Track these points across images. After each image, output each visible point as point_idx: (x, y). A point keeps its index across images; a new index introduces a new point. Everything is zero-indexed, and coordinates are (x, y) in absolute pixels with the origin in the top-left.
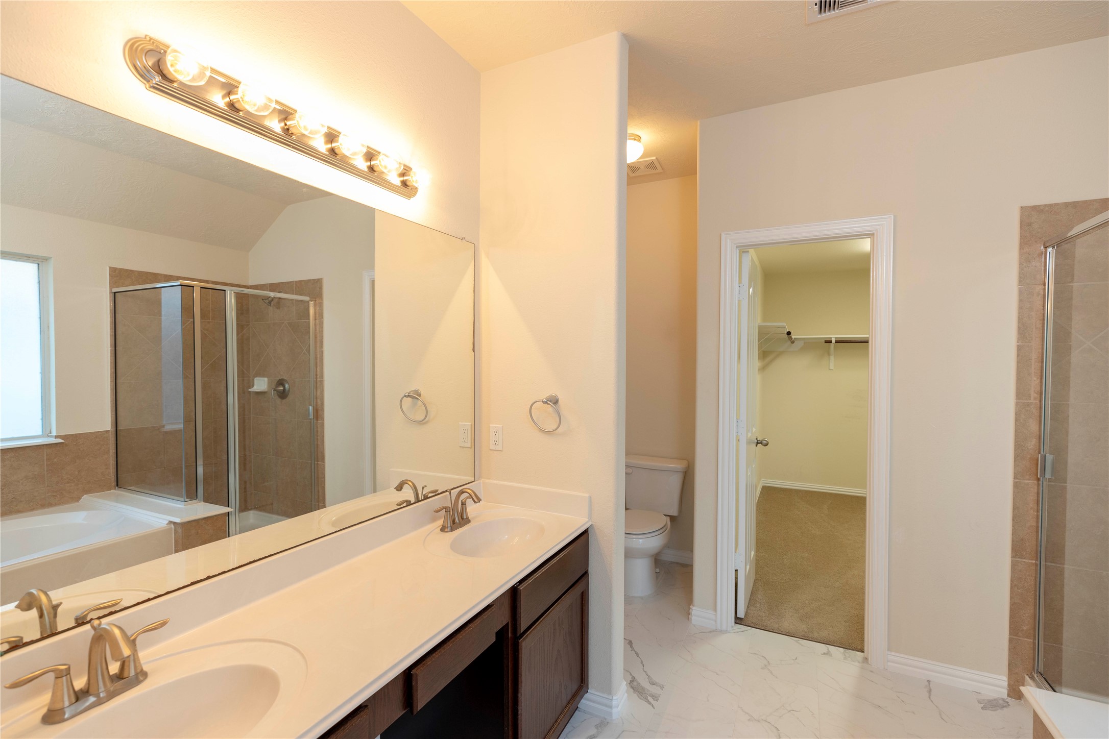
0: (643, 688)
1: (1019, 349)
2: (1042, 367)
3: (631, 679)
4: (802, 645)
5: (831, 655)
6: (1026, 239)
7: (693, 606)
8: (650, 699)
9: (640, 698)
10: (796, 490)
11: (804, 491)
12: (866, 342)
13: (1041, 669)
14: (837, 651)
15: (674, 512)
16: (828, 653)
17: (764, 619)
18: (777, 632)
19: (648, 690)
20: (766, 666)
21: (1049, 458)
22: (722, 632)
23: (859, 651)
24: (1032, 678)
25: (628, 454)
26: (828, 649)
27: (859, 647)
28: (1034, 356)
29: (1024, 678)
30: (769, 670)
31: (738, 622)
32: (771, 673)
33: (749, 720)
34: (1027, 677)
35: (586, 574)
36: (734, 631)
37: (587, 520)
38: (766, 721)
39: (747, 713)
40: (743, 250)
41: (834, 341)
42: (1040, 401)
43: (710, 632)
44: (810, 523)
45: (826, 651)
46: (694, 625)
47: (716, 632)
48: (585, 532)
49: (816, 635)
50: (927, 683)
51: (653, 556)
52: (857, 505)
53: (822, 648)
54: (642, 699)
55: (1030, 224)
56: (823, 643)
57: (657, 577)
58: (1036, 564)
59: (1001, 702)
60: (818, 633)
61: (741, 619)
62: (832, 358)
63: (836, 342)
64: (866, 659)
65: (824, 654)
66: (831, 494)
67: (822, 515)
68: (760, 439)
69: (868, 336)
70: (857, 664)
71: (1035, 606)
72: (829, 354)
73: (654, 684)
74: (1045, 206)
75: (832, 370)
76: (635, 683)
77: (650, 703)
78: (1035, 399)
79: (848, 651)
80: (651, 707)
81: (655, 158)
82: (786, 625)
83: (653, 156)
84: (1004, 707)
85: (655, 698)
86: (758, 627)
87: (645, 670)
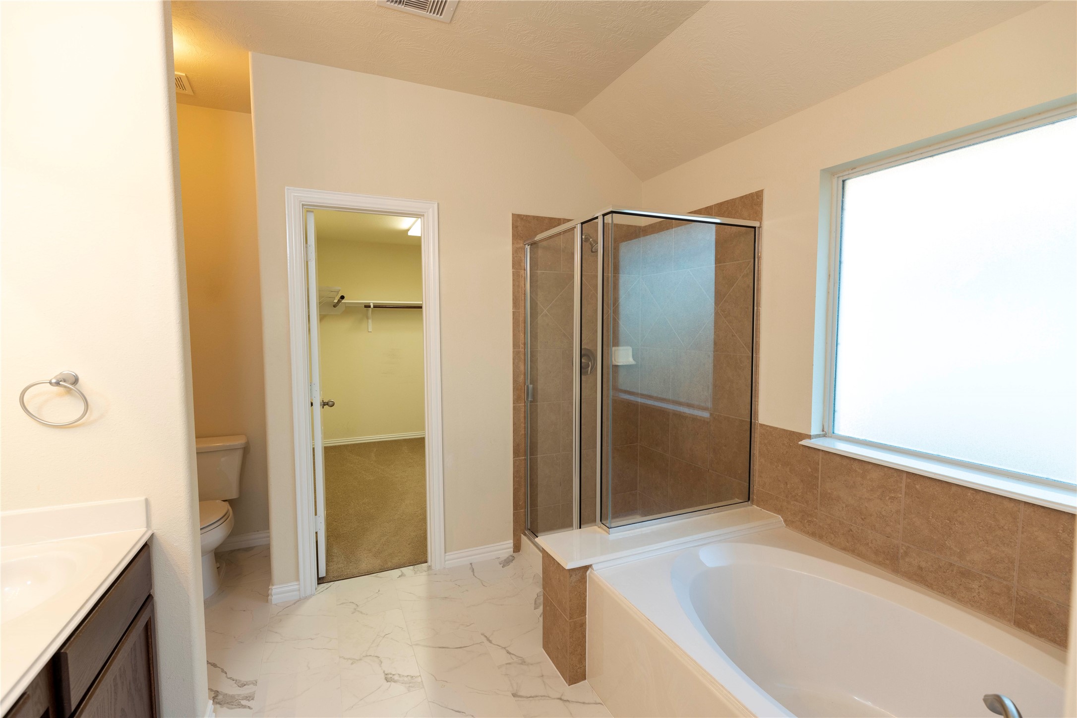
0: (232, 697)
1: (514, 313)
2: (525, 326)
3: (213, 695)
4: (381, 578)
5: (405, 576)
6: (516, 236)
7: (273, 585)
8: (244, 702)
9: (232, 709)
10: (344, 446)
11: (351, 445)
12: (421, 307)
13: (529, 527)
14: (408, 570)
15: (234, 495)
16: (402, 575)
17: (343, 569)
18: (357, 575)
19: (239, 695)
20: (355, 609)
21: (531, 386)
22: (306, 598)
23: (423, 563)
24: (525, 535)
25: (198, 437)
26: (402, 572)
27: (423, 560)
28: (521, 319)
29: (520, 536)
30: (359, 611)
31: (320, 582)
32: (361, 613)
33: (352, 664)
34: (522, 535)
35: (150, 598)
36: (318, 592)
37: (145, 529)
38: (367, 656)
39: (349, 659)
40: (308, 209)
41: (372, 306)
42: (525, 349)
43: (295, 603)
44: (363, 472)
45: (400, 574)
46: (276, 605)
47: (300, 601)
48: (146, 546)
49: (390, 564)
50: (470, 566)
51: (212, 551)
52: (418, 445)
53: (397, 572)
54: (234, 708)
55: (517, 227)
56: (397, 569)
57: (219, 573)
58: (525, 459)
59: (510, 558)
60: (391, 562)
61: (323, 578)
62: (370, 321)
63: (374, 307)
64: (429, 568)
65: (400, 576)
66: (374, 443)
67: (372, 462)
68: (326, 401)
69: (421, 303)
70: (424, 573)
71: (525, 486)
72: (368, 318)
73: (245, 685)
74: (524, 215)
75: (371, 332)
76: (220, 697)
77: (244, 707)
78: (522, 348)
79: (416, 566)
80: (248, 710)
81: (184, 75)
82: (364, 566)
83: (182, 72)
84: (513, 560)
85: (249, 698)
86: (339, 579)
87: (228, 677)
